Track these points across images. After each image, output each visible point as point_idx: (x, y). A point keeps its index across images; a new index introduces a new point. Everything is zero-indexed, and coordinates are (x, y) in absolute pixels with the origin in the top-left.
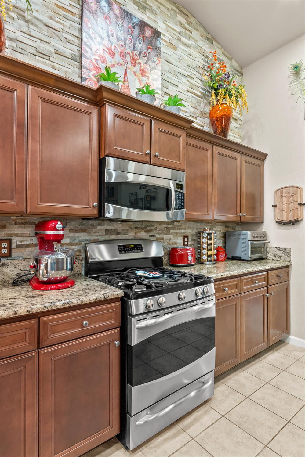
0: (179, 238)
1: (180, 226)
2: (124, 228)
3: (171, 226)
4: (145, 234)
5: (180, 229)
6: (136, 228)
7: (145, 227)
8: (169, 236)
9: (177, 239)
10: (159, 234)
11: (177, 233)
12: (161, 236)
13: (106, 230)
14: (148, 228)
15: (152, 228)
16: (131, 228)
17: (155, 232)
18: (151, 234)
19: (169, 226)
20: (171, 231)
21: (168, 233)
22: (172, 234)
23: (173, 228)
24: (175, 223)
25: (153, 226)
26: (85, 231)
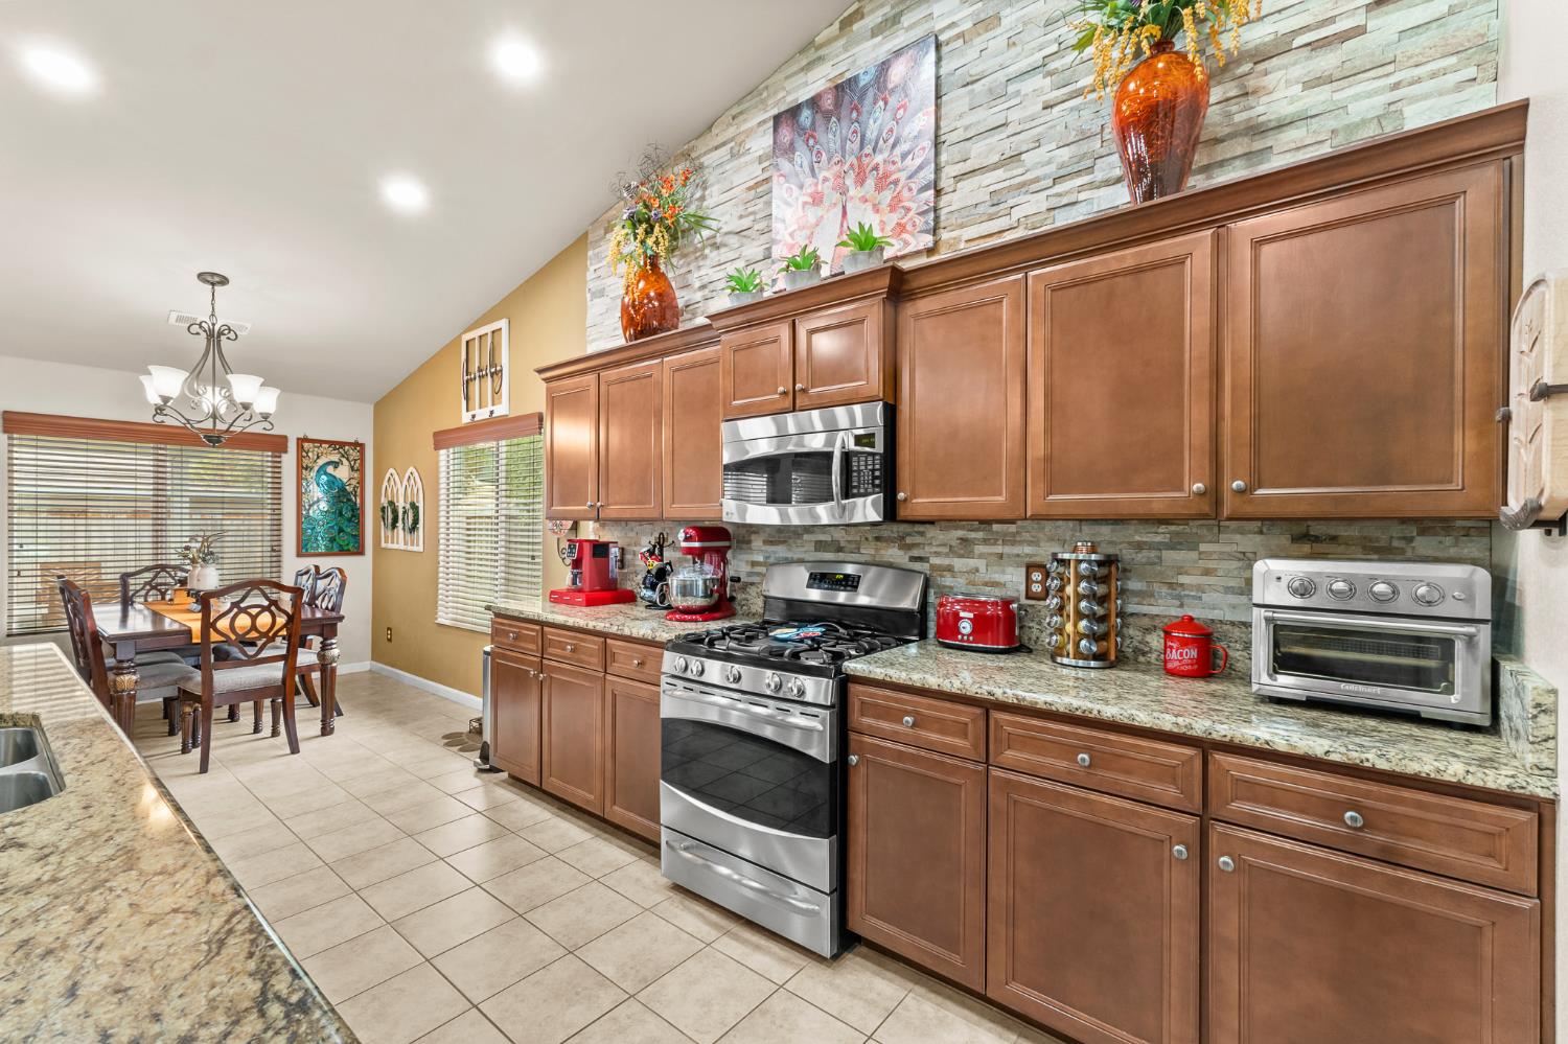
0: (1010, 570)
1: (1014, 535)
2: (849, 539)
3: (980, 535)
4: (901, 553)
5: (1013, 543)
6: (878, 539)
7: (902, 538)
8: (972, 563)
9: (1003, 572)
10: (937, 554)
11: (1001, 556)
12: (946, 561)
13: (816, 542)
14: (909, 540)
15: (918, 539)
16: (867, 539)
17: (927, 548)
18: (916, 553)
19: (973, 535)
20: (980, 549)
21: (969, 555)
22: (981, 556)
23: (985, 541)
24: (996, 527)
25: (922, 534)
26: (784, 542)
